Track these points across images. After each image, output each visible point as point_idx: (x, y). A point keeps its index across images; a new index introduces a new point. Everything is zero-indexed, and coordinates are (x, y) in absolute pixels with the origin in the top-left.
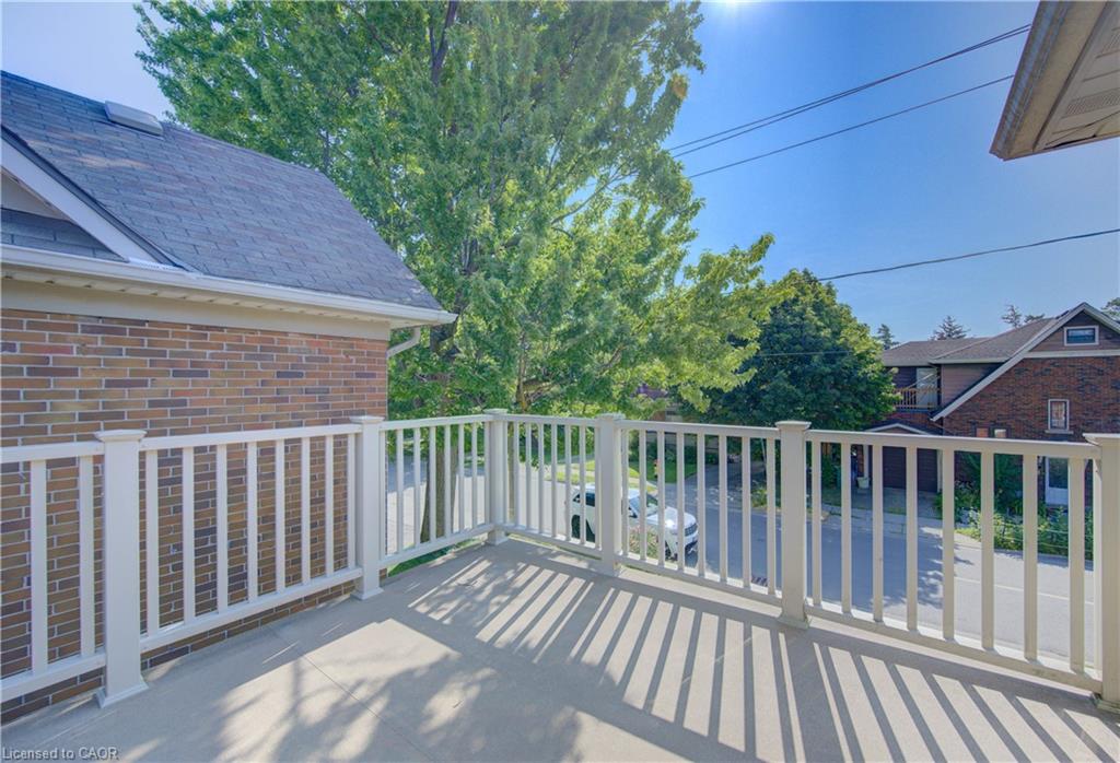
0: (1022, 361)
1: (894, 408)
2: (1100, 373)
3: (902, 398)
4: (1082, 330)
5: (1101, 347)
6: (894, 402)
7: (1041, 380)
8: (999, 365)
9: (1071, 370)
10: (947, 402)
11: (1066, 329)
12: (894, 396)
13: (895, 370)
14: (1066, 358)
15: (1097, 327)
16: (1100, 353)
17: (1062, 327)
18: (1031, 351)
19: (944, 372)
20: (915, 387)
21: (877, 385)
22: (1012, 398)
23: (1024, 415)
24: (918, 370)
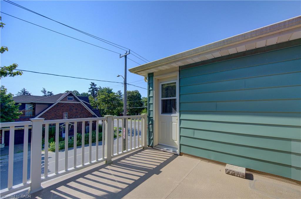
0: (58, 103)
1: (19, 117)
2: (73, 107)
3: (22, 113)
4: (71, 97)
5: (74, 101)
6: (18, 115)
7: (62, 108)
8: (52, 104)
9: (68, 106)
10: (37, 114)
11: (68, 96)
12: (19, 113)
13: (20, 104)
14: (67, 103)
15: (73, 97)
16: (73, 102)
17: (67, 96)
18: (60, 101)
19: (37, 105)
20: (25, 110)
21: (12, 109)
22: (55, 113)
23: (58, 117)
24: (26, 104)
